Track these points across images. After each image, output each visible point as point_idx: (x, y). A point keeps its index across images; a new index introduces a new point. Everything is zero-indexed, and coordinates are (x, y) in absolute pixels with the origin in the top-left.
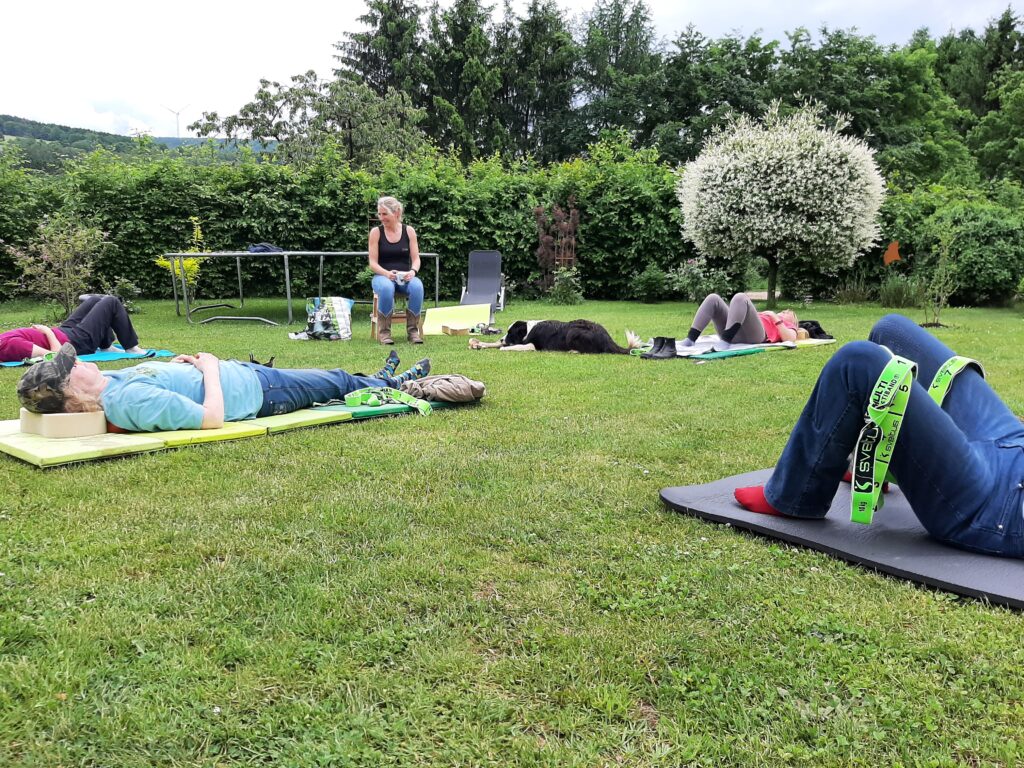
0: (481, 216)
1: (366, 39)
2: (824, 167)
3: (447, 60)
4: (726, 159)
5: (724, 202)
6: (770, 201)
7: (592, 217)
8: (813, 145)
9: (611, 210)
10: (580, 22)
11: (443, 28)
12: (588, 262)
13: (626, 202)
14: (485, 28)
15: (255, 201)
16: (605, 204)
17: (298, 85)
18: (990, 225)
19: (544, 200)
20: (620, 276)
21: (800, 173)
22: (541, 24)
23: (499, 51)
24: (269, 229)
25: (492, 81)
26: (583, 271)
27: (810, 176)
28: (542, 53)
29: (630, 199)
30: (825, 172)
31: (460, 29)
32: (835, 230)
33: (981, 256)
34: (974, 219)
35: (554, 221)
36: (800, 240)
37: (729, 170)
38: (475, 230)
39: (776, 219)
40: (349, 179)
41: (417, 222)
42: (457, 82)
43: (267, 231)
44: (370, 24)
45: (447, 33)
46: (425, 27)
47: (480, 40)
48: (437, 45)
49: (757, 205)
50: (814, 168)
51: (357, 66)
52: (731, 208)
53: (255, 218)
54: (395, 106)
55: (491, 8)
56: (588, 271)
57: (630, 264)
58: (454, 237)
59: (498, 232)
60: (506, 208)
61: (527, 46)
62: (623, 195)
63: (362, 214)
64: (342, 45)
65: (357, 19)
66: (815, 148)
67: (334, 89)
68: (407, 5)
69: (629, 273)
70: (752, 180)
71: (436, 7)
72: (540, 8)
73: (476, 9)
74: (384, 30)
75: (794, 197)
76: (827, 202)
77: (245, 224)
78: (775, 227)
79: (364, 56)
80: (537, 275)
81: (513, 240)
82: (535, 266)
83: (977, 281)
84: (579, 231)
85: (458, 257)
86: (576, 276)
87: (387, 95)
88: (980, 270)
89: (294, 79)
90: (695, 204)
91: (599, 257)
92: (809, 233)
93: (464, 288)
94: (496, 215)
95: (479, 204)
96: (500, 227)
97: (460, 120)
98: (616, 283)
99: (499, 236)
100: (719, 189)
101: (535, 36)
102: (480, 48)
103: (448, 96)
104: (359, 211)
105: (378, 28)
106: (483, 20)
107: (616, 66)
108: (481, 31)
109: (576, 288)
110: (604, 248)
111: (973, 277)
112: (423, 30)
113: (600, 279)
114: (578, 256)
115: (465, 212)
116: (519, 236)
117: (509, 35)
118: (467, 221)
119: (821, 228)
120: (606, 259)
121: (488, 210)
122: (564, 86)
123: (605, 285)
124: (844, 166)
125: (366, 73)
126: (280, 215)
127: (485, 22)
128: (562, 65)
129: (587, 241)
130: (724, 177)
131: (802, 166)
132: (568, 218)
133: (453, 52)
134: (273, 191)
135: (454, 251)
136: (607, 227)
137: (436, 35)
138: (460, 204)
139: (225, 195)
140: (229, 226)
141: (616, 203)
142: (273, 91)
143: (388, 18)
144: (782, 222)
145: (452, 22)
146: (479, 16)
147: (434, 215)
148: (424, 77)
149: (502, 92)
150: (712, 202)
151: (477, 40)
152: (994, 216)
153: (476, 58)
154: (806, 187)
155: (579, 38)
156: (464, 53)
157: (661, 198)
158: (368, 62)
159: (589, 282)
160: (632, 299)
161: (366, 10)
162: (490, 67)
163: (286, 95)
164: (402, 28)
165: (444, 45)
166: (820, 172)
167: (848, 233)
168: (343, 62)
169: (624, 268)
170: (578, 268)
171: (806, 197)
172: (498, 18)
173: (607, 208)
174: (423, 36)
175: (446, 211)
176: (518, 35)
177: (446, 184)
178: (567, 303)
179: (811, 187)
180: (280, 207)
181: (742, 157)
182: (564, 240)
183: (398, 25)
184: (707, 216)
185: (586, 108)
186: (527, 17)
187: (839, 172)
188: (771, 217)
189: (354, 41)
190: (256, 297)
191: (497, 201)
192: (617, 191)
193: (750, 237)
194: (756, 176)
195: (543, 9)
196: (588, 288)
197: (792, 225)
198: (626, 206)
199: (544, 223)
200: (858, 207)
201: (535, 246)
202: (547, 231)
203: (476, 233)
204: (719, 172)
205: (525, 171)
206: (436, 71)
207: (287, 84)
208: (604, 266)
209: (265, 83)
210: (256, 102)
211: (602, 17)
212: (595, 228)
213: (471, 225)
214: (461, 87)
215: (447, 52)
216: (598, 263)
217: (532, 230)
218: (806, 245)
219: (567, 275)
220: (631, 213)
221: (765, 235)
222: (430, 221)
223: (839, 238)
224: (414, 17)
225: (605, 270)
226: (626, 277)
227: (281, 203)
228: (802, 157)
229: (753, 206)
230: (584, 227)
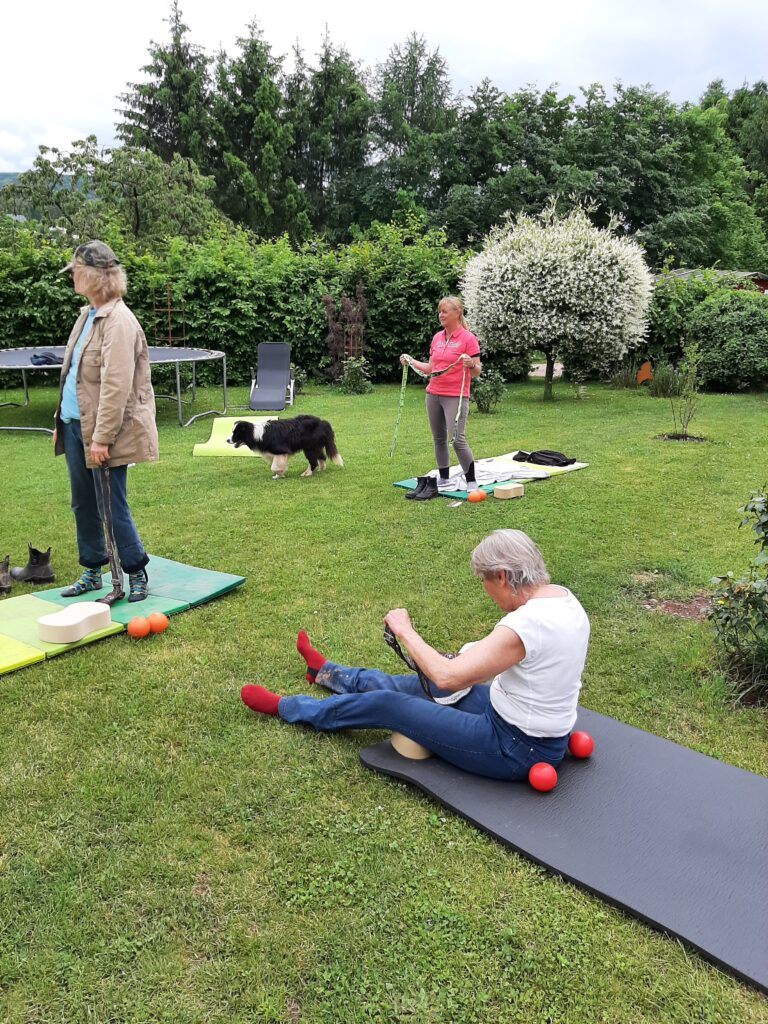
0: (271, 301)
2: (595, 270)
3: (237, 114)
4: (504, 259)
5: (502, 302)
6: (544, 301)
7: (381, 302)
8: (586, 246)
9: (401, 296)
10: (374, 73)
12: (378, 347)
13: (414, 287)
14: (276, 80)
15: (35, 289)
16: (393, 289)
18: (754, 315)
19: (333, 285)
21: (573, 274)
22: (334, 76)
23: (291, 103)
24: (53, 318)
25: (284, 137)
27: (582, 277)
28: (335, 107)
29: (419, 284)
30: (596, 273)
32: (605, 329)
33: (744, 345)
34: (740, 309)
36: (574, 338)
37: (507, 270)
38: (265, 315)
39: (550, 318)
40: (133, 264)
41: (206, 308)
43: (50, 320)
48: (226, 97)
49: (533, 305)
50: (586, 270)
52: (509, 307)
53: (37, 306)
55: (281, 58)
56: (379, 356)
57: (419, 348)
58: (244, 323)
59: (288, 318)
60: (295, 292)
61: (319, 99)
62: (411, 280)
63: (148, 301)
66: (588, 250)
70: (529, 281)
75: (568, 298)
76: (598, 302)
77: (26, 314)
78: (550, 327)
80: (328, 360)
81: (303, 326)
82: (326, 350)
83: (739, 369)
84: (369, 316)
85: (248, 342)
86: (366, 365)
88: (742, 359)
89: (75, 144)
90: (475, 302)
91: (389, 342)
92: (582, 332)
93: (254, 382)
94: (285, 300)
95: (268, 289)
96: (290, 312)
97: (252, 178)
99: (289, 322)
100: (498, 288)
101: (328, 89)
103: (239, 150)
104: (145, 296)
106: (273, 71)
107: (412, 121)
108: (271, 83)
109: (365, 377)
110: (394, 333)
111: (735, 365)
113: (391, 364)
114: (368, 342)
115: (253, 298)
116: (309, 322)
117: (301, 87)
118: (256, 308)
119: (592, 327)
120: (395, 344)
121: (278, 295)
122: (360, 143)
123: (395, 369)
124: (614, 267)
125: (151, 127)
126: (63, 303)
127: (275, 73)
128: (357, 120)
129: (377, 326)
130: (503, 277)
131: (575, 268)
132: (358, 303)
133: (243, 105)
134: (55, 278)
135: (243, 337)
136: (395, 313)
138: (249, 288)
139: (5, 282)
140: (10, 315)
141: (404, 288)
144: (557, 322)
145: (241, 73)
146: (269, 67)
147: (222, 301)
150: (491, 301)
152: (759, 305)
154: (578, 289)
157: (449, 282)
162: (282, 121)
164: (187, 79)
165: (233, 97)
166: (592, 274)
167: (618, 331)
170: (367, 358)
171: (578, 298)
173: (396, 292)
174: (210, 87)
175: (234, 297)
177: (234, 269)
178: (358, 392)
179: (583, 288)
180: (63, 294)
181: (521, 257)
184: (487, 315)
185: (381, 164)
186: (319, 68)
187: (609, 274)
188: (546, 317)
190: (43, 386)
191: (286, 285)
192: (405, 276)
193: (526, 335)
194: (532, 277)
195: (336, 60)
197: (565, 324)
198: (414, 291)
199: (334, 309)
200: (627, 306)
201: (325, 332)
202: (337, 317)
203: (266, 317)
204: (497, 272)
205: (315, 253)
206: (225, 125)
207: (66, 150)
208: (394, 350)
210: (34, 169)
211: (396, 69)
212: (384, 313)
213: (260, 310)
214: (252, 143)
215: (236, 105)
216: (388, 348)
217: (322, 316)
218: (579, 343)
219: (356, 364)
220: (420, 298)
221: (540, 334)
222: (220, 305)
223: (609, 336)
224: (200, 67)
227: (64, 290)
228: (576, 258)
229: (529, 306)
230: (374, 312)
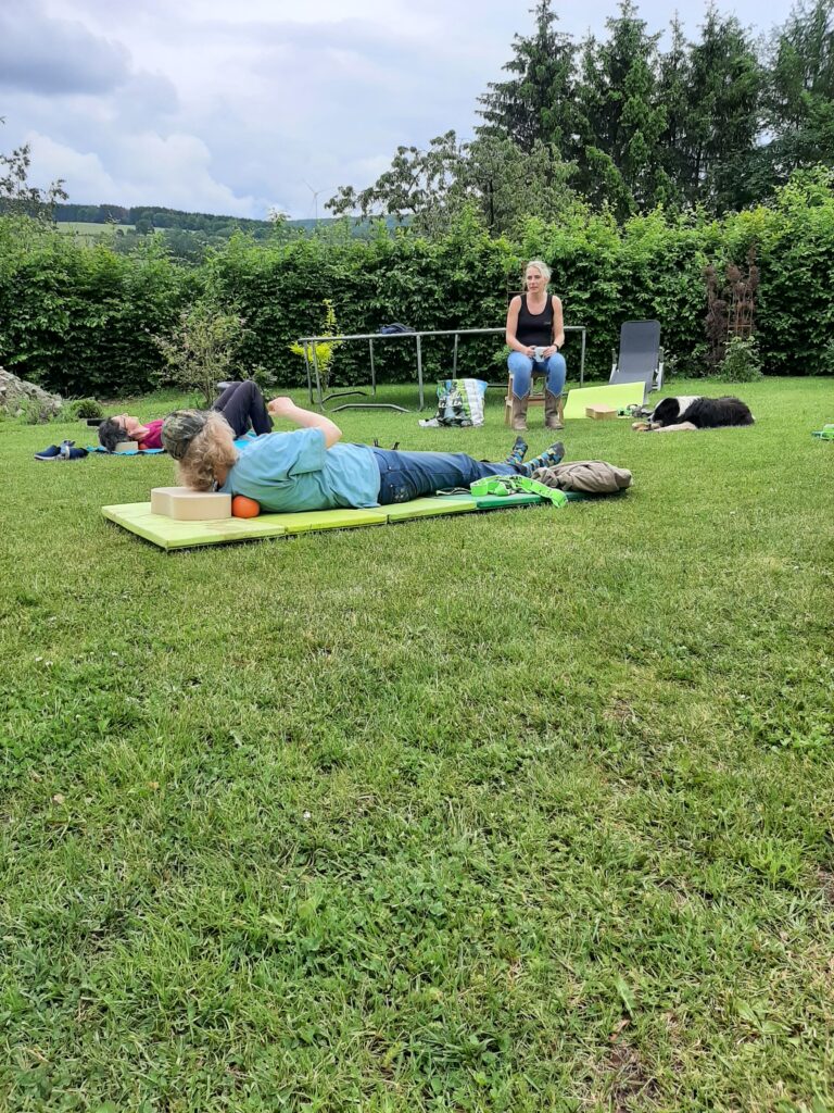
0: (637, 281)
1: (511, 89)
3: (603, 103)
7: (776, 274)
9: (802, 265)
10: (768, 39)
11: (599, 66)
12: (770, 330)
13: (822, 254)
14: (649, 61)
15: (389, 278)
16: (794, 258)
17: (438, 148)
19: (716, 257)
20: (812, 346)
22: (719, 49)
23: (666, 85)
24: (403, 309)
25: (656, 121)
26: (763, 341)
28: (718, 83)
31: (619, 65)
35: (728, 282)
38: (630, 297)
40: (487, 248)
41: (563, 293)
42: (615, 127)
43: (401, 311)
44: (517, 71)
45: (604, 71)
46: (579, 68)
47: (643, 75)
48: (592, 87)
51: (501, 120)
53: (388, 297)
54: (542, 161)
55: (657, 36)
56: (769, 341)
57: (824, 330)
58: (605, 307)
59: (658, 299)
60: (669, 270)
61: (700, 78)
62: (818, 246)
63: (501, 287)
64: (485, 97)
65: (503, 68)
67: (474, 148)
68: (560, 44)
69: (823, 342)
71: (591, 42)
72: (717, 29)
73: (639, 40)
74: (533, 77)
77: (378, 305)
79: (509, 108)
80: (705, 347)
81: (675, 307)
82: (702, 337)
84: (760, 292)
85: (608, 331)
86: (754, 347)
87: (534, 149)
89: (433, 142)
91: (784, 323)
93: (614, 366)
94: (655, 279)
95: (636, 267)
96: (660, 293)
97: (616, 171)
98: (805, 354)
99: (659, 304)
101: (710, 64)
102: (643, 84)
103: (602, 144)
104: (497, 283)
105: (525, 75)
106: (647, 51)
107: (813, 90)
108: (645, 63)
109: (753, 362)
110: (791, 312)
112: (576, 72)
113: (785, 351)
114: (757, 323)
115: (619, 278)
116: (683, 302)
117: (678, 66)
118: (620, 288)
120: (792, 326)
121: (646, 273)
122: (746, 121)
123: (791, 358)
125: (512, 127)
126: (414, 293)
127: (650, 53)
128: (744, 95)
129: (770, 304)
132: (746, 277)
133: (611, 92)
134: (408, 267)
135: (604, 324)
136: (795, 287)
137: (591, 74)
138: (613, 268)
139: (359, 274)
140: (362, 308)
141: (809, 256)
142: (410, 157)
143: (538, 61)
145: (609, 58)
146: (643, 47)
147: (582, 283)
148: (576, 125)
149: (667, 135)
151: (639, 75)
153: (637, 96)
155: (766, 60)
156: (624, 93)
158: (515, 115)
159: (770, 354)
160: (825, 374)
161: (513, 56)
162: (654, 106)
163: (423, 161)
164: (552, 71)
165: (601, 85)
168: (485, 117)
169: (816, 336)
170: (757, 338)
172: (665, 47)
173: (796, 262)
174: (577, 78)
175: (596, 278)
176: (690, 65)
177: (599, 246)
178: (741, 380)
180: (414, 284)
182: (740, 304)
183: (548, 68)
185: (772, 145)
186: (700, 41)
189: (499, 92)
190: (389, 383)
191: (658, 263)
192: (811, 241)
195: (721, 29)
196: (768, 362)
198: (821, 260)
199: (715, 285)
201: (702, 314)
202: (719, 293)
203: (632, 301)
205: (694, 225)
206: (591, 117)
207: (426, 149)
208: (790, 334)
209: (402, 150)
210: (392, 170)
211: (797, 31)
212: (781, 289)
213: (625, 292)
214: (620, 133)
215: (603, 93)
216: (782, 332)
217: (699, 294)
219: (743, 345)
220: (829, 268)
222: (578, 289)
224: (567, 57)
225: (790, 340)
226: (820, 347)
227: (416, 279)
230: (767, 287)
